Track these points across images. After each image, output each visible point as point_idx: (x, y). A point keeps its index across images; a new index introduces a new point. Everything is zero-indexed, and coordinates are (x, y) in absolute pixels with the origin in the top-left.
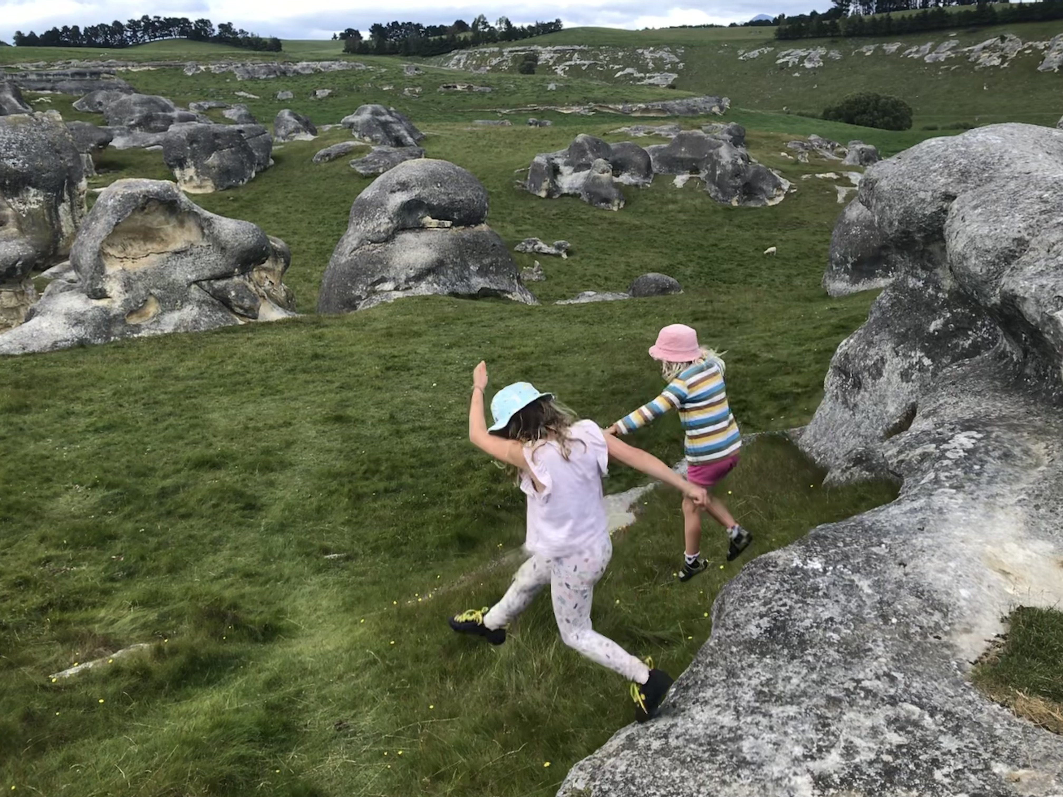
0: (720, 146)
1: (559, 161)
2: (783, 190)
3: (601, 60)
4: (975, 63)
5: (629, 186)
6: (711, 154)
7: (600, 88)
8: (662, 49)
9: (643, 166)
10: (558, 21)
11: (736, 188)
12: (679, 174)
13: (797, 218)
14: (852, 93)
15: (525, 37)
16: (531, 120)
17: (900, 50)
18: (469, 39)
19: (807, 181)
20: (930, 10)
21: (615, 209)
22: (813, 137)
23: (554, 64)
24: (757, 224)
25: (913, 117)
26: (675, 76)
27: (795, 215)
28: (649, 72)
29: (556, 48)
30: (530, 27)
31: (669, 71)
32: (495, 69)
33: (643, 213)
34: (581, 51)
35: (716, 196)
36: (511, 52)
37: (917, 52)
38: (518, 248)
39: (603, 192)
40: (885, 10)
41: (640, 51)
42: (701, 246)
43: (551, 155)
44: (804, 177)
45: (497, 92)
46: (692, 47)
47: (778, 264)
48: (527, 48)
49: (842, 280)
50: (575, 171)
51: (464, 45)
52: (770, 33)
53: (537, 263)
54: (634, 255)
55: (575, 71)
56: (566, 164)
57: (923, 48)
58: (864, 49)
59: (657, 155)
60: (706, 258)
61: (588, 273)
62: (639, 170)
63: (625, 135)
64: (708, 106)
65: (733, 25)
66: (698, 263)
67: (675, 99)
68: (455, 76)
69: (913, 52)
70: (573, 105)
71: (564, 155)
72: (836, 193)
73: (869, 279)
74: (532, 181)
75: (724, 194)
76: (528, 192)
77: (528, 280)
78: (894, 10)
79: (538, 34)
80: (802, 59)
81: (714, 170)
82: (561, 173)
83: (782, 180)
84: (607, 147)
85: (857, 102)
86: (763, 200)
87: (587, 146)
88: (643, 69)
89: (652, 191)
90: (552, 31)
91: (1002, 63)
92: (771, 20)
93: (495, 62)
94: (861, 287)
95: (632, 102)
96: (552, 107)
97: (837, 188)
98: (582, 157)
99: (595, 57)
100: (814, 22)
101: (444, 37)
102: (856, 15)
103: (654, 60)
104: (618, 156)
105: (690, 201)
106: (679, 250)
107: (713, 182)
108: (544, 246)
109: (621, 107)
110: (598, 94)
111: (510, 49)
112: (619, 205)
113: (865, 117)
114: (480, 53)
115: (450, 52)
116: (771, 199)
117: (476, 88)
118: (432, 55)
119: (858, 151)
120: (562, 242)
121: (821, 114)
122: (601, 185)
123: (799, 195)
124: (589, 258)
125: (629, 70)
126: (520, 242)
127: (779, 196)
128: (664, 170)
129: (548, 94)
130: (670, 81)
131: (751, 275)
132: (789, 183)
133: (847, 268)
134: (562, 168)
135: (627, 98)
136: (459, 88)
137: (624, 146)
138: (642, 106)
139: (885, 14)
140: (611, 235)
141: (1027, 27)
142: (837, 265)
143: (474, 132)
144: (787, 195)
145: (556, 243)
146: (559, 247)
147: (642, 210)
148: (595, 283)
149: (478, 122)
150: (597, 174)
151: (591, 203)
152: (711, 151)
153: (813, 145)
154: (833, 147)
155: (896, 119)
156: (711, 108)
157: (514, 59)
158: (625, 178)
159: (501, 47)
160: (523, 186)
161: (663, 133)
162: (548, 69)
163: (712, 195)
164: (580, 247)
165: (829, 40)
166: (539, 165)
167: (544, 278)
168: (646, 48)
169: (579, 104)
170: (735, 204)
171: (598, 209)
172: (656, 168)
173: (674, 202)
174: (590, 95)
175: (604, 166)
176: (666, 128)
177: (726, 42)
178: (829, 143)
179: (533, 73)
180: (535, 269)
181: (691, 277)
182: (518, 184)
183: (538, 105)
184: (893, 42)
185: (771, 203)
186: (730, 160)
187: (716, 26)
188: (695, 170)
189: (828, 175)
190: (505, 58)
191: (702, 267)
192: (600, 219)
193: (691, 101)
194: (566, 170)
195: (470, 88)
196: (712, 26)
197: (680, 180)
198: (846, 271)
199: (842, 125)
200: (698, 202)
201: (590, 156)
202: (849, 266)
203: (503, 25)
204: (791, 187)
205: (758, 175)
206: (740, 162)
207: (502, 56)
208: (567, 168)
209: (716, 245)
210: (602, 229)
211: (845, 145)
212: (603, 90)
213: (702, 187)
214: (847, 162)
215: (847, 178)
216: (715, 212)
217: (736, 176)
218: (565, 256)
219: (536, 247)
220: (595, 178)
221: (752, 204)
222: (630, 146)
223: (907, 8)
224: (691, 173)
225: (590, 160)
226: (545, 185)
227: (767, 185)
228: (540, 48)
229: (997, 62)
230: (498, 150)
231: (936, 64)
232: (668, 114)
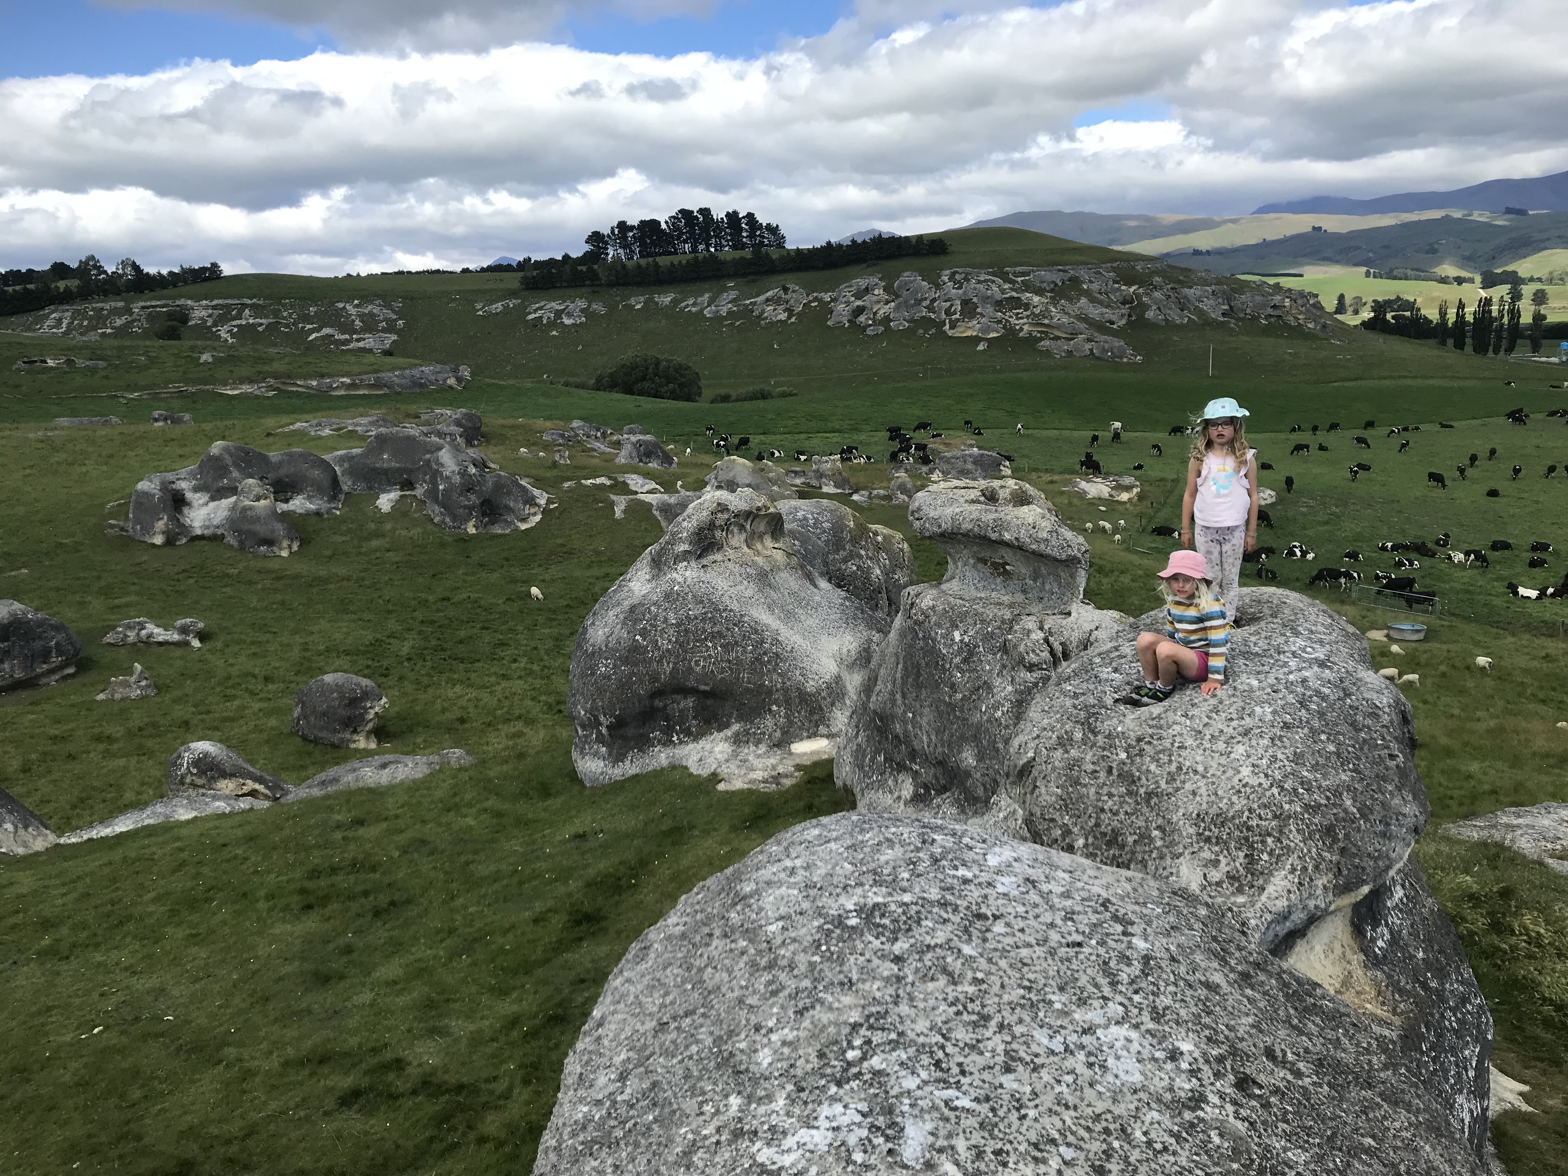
0: (440, 448)
1: (183, 485)
2: (539, 506)
3: (284, 318)
4: (760, 317)
5: (308, 514)
6: (429, 461)
7: (281, 359)
8: (371, 302)
9: (326, 483)
10: (215, 265)
11: (471, 508)
12: (385, 491)
13: (564, 545)
14: (627, 355)
15: (165, 288)
16: (156, 414)
17: (675, 302)
18: (75, 290)
19: (570, 490)
20: (701, 256)
21: (285, 554)
22: (576, 424)
23: (215, 324)
24: (507, 560)
25: (703, 383)
26: (394, 337)
27: (559, 541)
28: (356, 332)
29: (215, 302)
30: (171, 273)
31: (384, 330)
32: (121, 332)
33: (330, 557)
34: (253, 307)
35: (443, 522)
36: (143, 308)
37: (694, 304)
38: (109, 638)
39: (261, 529)
40: (649, 255)
41: (340, 305)
42: (424, 603)
43: (170, 476)
44: (566, 485)
45: (117, 367)
46: (412, 299)
47: (541, 619)
48: (170, 302)
49: (596, 754)
50: (213, 499)
51: (66, 298)
52: (513, 281)
53: (138, 667)
54: (315, 628)
55: (246, 332)
56: (196, 489)
57: (700, 300)
58: (632, 301)
59: (346, 465)
60: (432, 622)
61: (234, 671)
62: (320, 490)
63: (302, 433)
64: (440, 377)
65: (466, 271)
66: (420, 633)
67: (393, 369)
68: (48, 346)
69: (690, 305)
70: (242, 383)
71: (193, 475)
72: (612, 504)
73: (640, 750)
74: (137, 521)
75: (454, 518)
76: (132, 539)
77: (122, 700)
78: (660, 255)
79: (185, 282)
80: (558, 314)
81: (435, 485)
82: (188, 504)
83: (536, 492)
84: (265, 459)
85: (634, 367)
86: (512, 523)
87: (228, 460)
88: (347, 327)
89: (341, 520)
90: (207, 279)
91: (789, 317)
92: (514, 264)
93: (119, 322)
94: (630, 768)
95: (329, 375)
96: (210, 387)
97: (613, 497)
98: (222, 477)
99: (276, 314)
100: (567, 268)
101: (31, 286)
102: (617, 259)
103: (361, 316)
104: (283, 472)
105: (404, 533)
106: (389, 612)
107: (436, 500)
108: (157, 630)
109: (314, 383)
110: (278, 366)
111: (143, 304)
112: (290, 547)
113: (647, 385)
114: (93, 309)
115: (43, 308)
116: (524, 520)
117: (80, 363)
118: (13, 314)
119: (634, 444)
120: (188, 620)
121: (592, 382)
122: (256, 519)
123: (562, 511)
124: (239, 642)
125: (327, 331)
126: (114, 628)
127: (535, 514)
128: (360, 486)
129: (201, 368)
130: (387, 345)
131: (502, 644)
132: (546, 495)
133: (599, 733)
134: (189, 495)
135: (325, 371)
136: (51, 363)
137: (291, 455)
138: (347, 380)
139: (651, 259)
140: (279, 597)
141: (810, 275)
142: (583, 727)
143: (49, 438)
144: (546, 512)
145: (179, 623)
146: (184, 630)
147: (328, 553)
148: (247, 690)
149: (63, 421)
150: (247, 503)
151: (242, 547)
152: (428, 456)
153: (577, 435)
154: (604, 434)
155: (682, 386)
156: (445, 380)
157: (150, 318)
158: (299, 504)
159: (128, 302)
160: (122, 529)
161: (359, 428)
162: (205, 332)
163: (436, 520)
164: (225, 624)
165: (589, 290)
166: (146, 494)
167: (152, 692)
168: (350, 300)
169: (251, 381)
170: (472, 530)
171: (255, 556)
172: (346, 484)
173: (379, 534)
174: (266, 368)
175: (258, 490)
176: (364, 421)
177: (458, 292)
178: (598, 430)
179: (179, 338)
180: (133, 679)
181: (409, 659)
182: (112, 526)
183: (187, 384)
184: (665, 293)
185: (523, 526)
186: (456, 469)
187: (444, 272)
188: (408, 485)
189: (599, 481)
190: (135, 316)
191: (426, 639)
192: (259, 572)
193: (416, 372)
194: (197, 499)
195: (69, 362)
196: (438, 271)
197: (386, 501)
198: (600, 740)
199: (620, 396)
200: (415, 532)
201: (235, 474)
202: (604, 731)
203: (129, 270)
204: (550, 502)
205: (499, 486)
206: (473, 470)
207: (131, 314)
208: (198, 495)
209: (448, 599)
210: (263, 590)
211: (620, 431)
212: (287, 360)
213: (421, 510)
214: (622, 460)
215: (625, 484)
216: (443, 545)
217: (468, 491)
218: (196, 643)
219: (144, 632)
220: (245, 509)
221: (498, 530)
222: (301, 455)
223: (676, 253)
224: (402, 490)
225: (235, 479)
226: (160, 525)
227: (515, 501)
228: (189, 302)
229: (783, 316)
230: (84, 469)
231: (718, 319)
232: (386, 391)
